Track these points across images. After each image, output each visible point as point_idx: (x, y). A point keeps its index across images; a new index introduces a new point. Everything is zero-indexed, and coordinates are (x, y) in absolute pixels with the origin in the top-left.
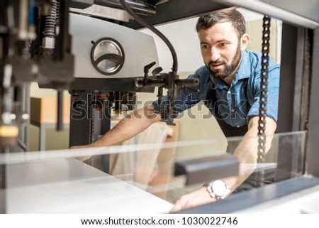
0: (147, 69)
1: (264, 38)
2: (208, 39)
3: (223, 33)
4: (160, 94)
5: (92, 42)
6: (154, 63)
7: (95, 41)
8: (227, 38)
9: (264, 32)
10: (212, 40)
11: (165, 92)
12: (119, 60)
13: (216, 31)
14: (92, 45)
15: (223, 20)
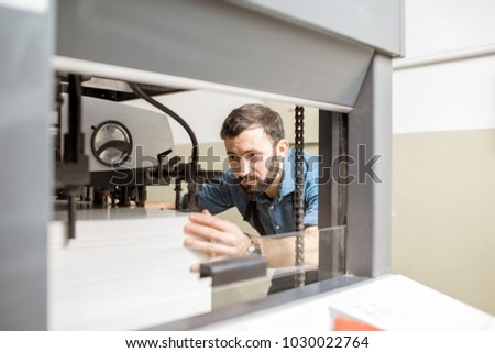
0: (160, 157)
1: (297, 131)
2: (235, 150)
3: (253, 143)
4: (178, 189)
5: (93, 127)
6: (170, 151)
7: (96, 126)
8: (258, 148)
9: (297, 124)
10: (240, 150)
11: (184, 185)
12: (126, 147)
13: (244, 141)
14: (92, 131)
15: (252, 126)
